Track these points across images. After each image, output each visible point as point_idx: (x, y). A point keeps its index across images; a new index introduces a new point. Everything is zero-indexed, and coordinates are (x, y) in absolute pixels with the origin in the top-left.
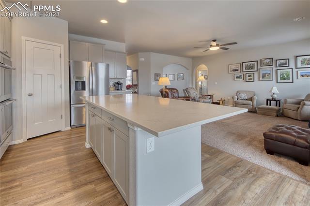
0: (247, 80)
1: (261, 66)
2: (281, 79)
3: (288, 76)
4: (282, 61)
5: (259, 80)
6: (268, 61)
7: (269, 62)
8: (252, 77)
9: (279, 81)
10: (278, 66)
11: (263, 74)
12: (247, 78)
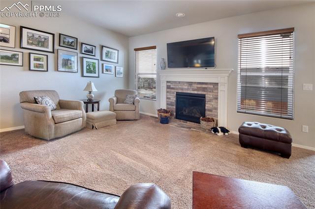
0: (32, 68)
1: (60, 46)
2: (87, 72)
3: (94, 68)
4: (89, 47)
5: (57, 69)
6: (71, 40)
7: (72, 42)
8: (44, 63)
9: (85, 74)
10: (83, 52)
11: (64, 60)
12: (33, 62)
